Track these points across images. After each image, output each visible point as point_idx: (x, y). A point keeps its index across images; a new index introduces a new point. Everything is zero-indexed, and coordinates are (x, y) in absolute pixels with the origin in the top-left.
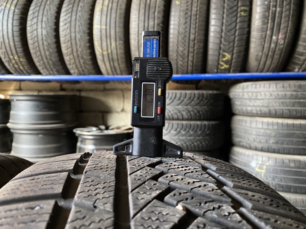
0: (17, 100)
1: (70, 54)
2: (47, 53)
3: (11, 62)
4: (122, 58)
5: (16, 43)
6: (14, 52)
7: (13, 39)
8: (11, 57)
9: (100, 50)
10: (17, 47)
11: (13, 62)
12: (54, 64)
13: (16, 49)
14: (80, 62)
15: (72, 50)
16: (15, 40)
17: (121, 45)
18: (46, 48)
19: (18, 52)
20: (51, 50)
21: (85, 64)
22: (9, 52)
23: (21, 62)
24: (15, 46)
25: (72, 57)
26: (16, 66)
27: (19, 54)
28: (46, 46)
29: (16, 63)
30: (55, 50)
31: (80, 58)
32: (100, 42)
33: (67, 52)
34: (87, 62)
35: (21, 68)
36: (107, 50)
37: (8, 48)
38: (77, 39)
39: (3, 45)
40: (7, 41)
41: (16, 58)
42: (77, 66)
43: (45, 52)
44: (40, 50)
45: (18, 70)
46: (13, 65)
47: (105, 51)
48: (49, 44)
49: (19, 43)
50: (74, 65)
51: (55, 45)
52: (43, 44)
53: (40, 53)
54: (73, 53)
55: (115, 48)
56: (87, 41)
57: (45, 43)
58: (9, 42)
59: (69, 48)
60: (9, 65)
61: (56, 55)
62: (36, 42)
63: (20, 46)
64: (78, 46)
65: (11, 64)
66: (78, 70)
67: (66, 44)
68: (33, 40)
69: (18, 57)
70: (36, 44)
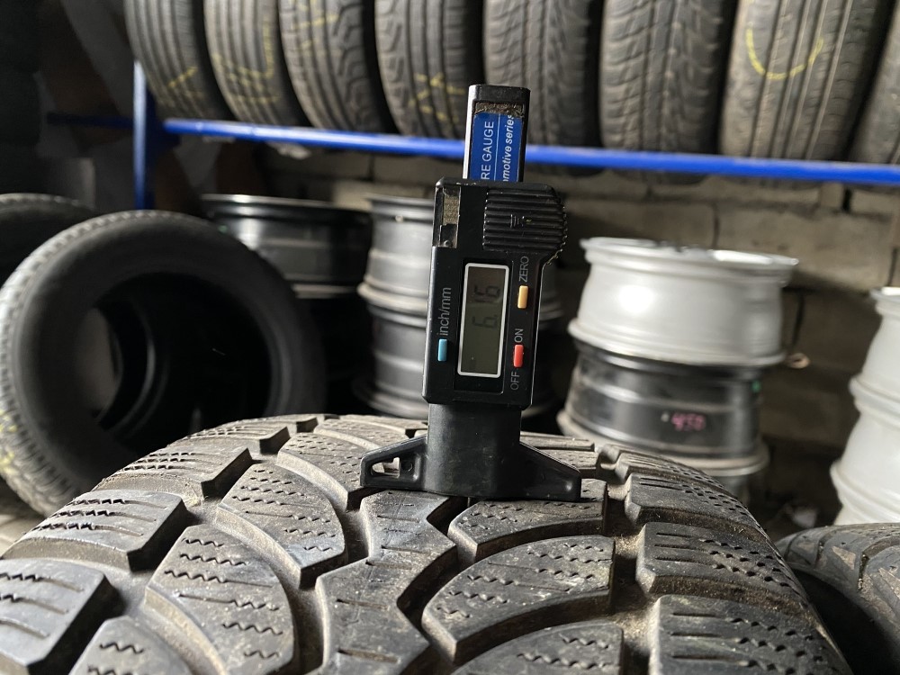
0: (407, 220)
1: (635, 77)
2: (549, 67)
3: (415, 96)
4: (836, 97)
5: (448, 32)
6: (434, 61)
7: (442, 19)
8: (420, 78)
9: (758, 67)
10: (446, 44)
11: (423, 95)
12: (561, 107)
13: (442, 50)
14: (660, 107)
15: (646, 64)
16: (447, 22)
17: (852, 47)
18: (548, 47)
19: (448, 62)
20: (564, 57)
21: (678, 117)
22: (418, 62)
23: (447, 96)
24: (442, 40)
25: (636, 86)
26: (426, 109)
27: (450, 70)
28: (553, 41)
29: (431, 100)
30: (580, 58)
31: (666, 93)
32: (767, 34)
33: (625, 71)
34: (687, 108)
35: (442, 116)
36: (789, 67)
37: (417, 49)
38: (676, 25)
39: (403, 38)
40: (417, 24)
41: (435, 82)
42: (641, 122)
43: (541, 64)
44: (524, 57)
45: (428, 122)
46: (418, 104)
47: (777, 70)
48: (562, 36)
49: (458, 31)
50: (634, 118)
51: (582, 41)
52: (541, 36)
53: (524, 65)
54: (645, 75)
55: (826, 57)
56: (713, 33)
57: (550, 31)
58: (425, 28)
59: (638, 55)
60: (404, 105)
61: (579, 74)
62: (516, 27)
63: (458, 43)
64: (672, 51)
65: (412, 103)
66: (641, 136)
67: (628, 41)
68: (506, 19)
69: (444, 80)
70: (518, 34)
